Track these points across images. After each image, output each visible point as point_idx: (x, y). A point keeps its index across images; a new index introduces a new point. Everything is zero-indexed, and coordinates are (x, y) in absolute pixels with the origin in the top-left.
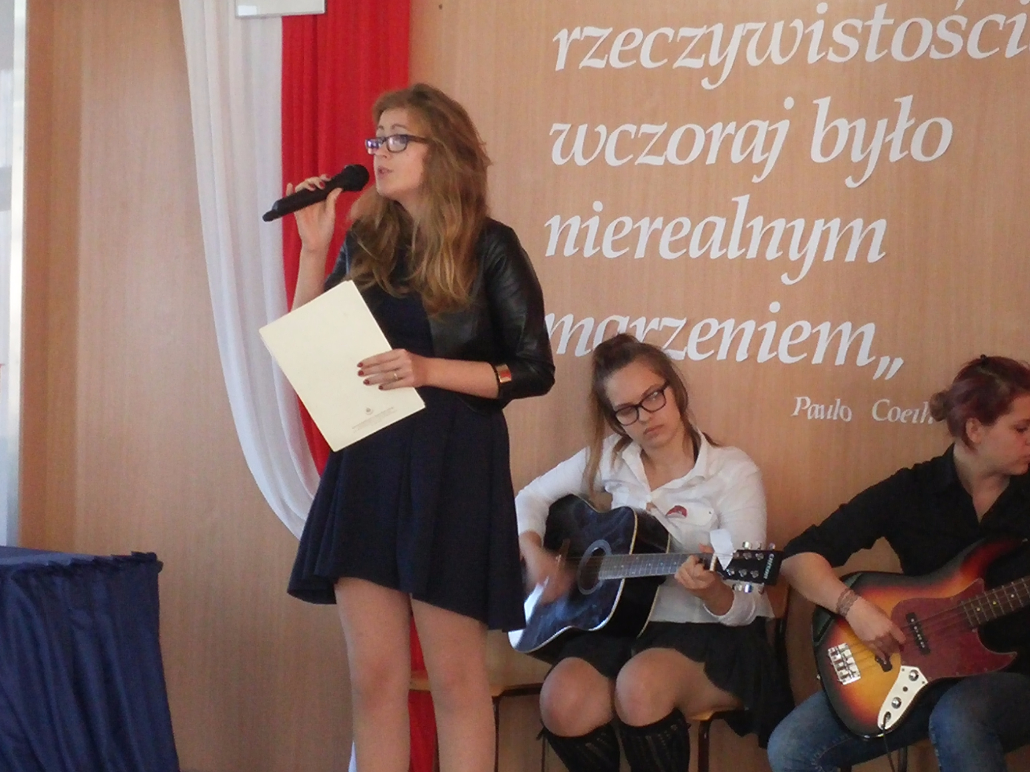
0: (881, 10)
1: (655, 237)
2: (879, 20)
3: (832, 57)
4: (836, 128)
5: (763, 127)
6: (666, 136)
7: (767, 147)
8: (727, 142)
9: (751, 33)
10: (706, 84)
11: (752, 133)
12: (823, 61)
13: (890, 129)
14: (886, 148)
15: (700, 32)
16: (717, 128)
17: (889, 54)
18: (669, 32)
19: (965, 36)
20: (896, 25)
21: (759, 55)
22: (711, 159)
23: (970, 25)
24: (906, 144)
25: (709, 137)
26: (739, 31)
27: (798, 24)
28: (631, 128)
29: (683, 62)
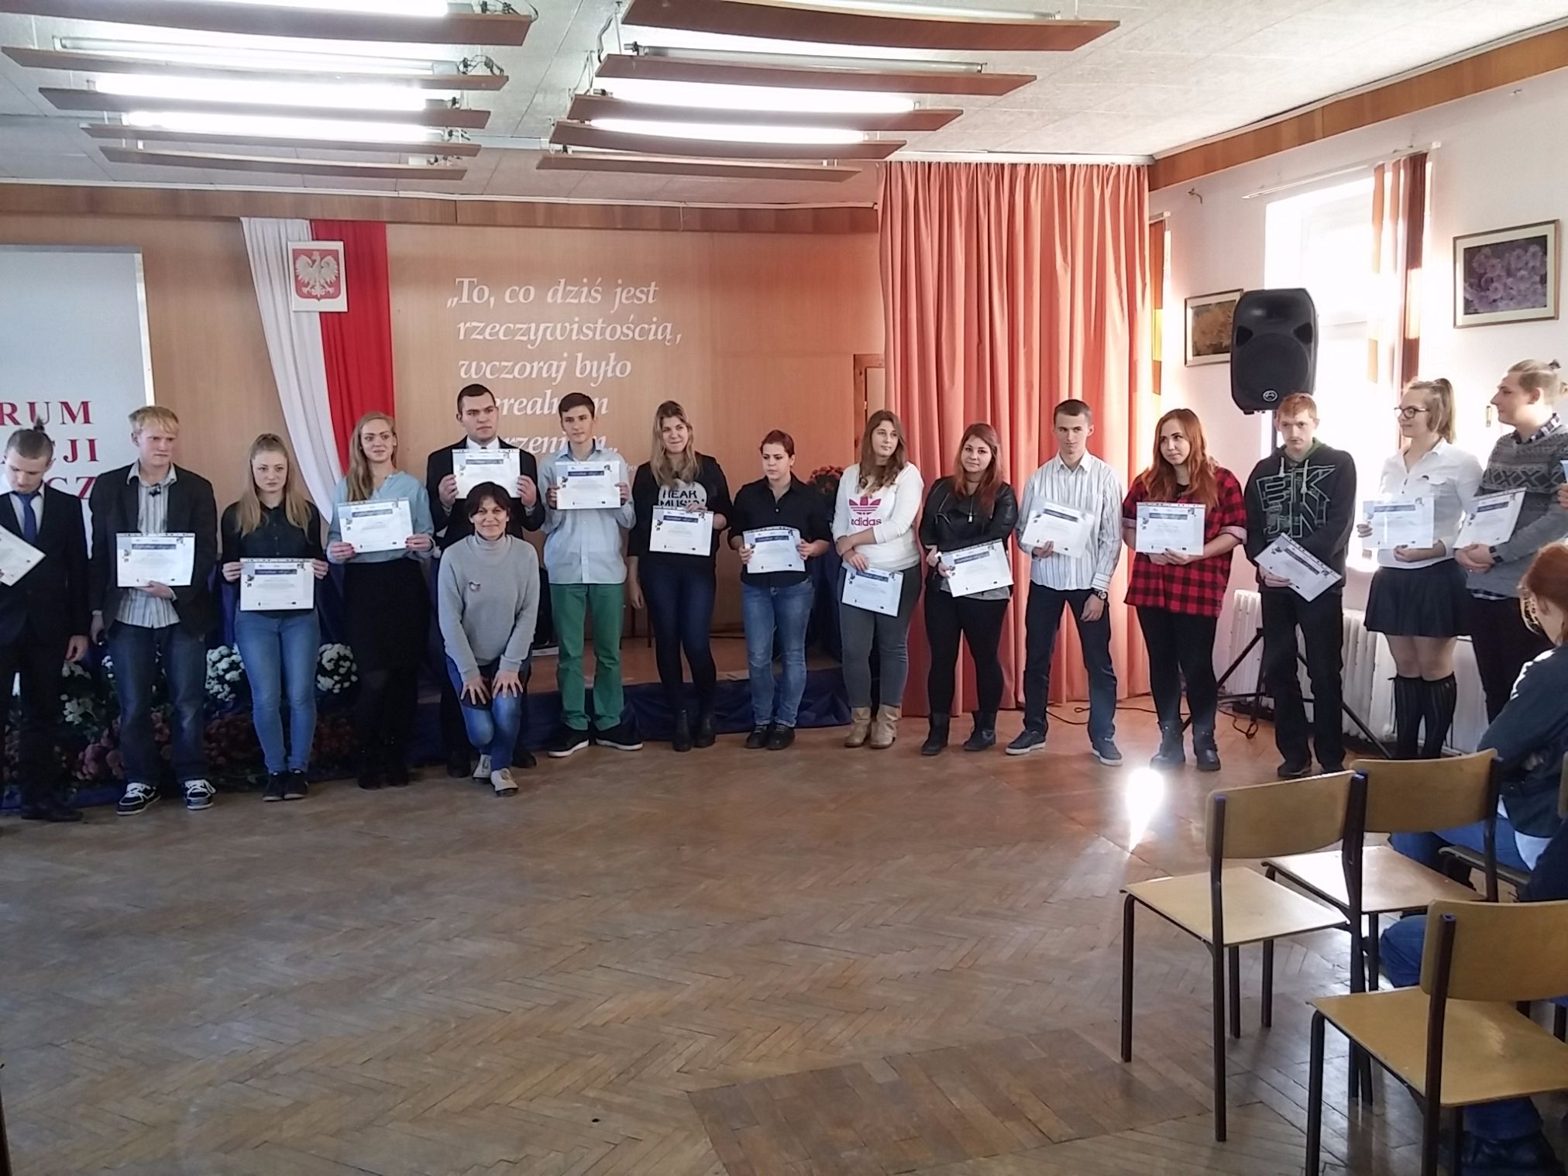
0: (600, 321)
1: (511, 407)
2: (599, 325)
3: (582, 337)
4: (585, 365)
5: (555, 364)
6: (513, 367)
7: (557, 371)
8: (541, 368)
9: (548, 327)
10: (529, 346)
11: (551, 366)
12: (578, 339)
13: (607, 365)
14: (606, 372)
15: (525, 326)
16: (535, 364)
17: (605, 338)
18: (512, 326)
19: (634, 332)
20: (607, 327)
21: (551, 336)
22: (534, 375)
23: (635, 328)
24: (614, 371)
25: (532, 367)
26: (542, 327)
27: (567, 325)
28: (497, 364)
29: (518, 338)
